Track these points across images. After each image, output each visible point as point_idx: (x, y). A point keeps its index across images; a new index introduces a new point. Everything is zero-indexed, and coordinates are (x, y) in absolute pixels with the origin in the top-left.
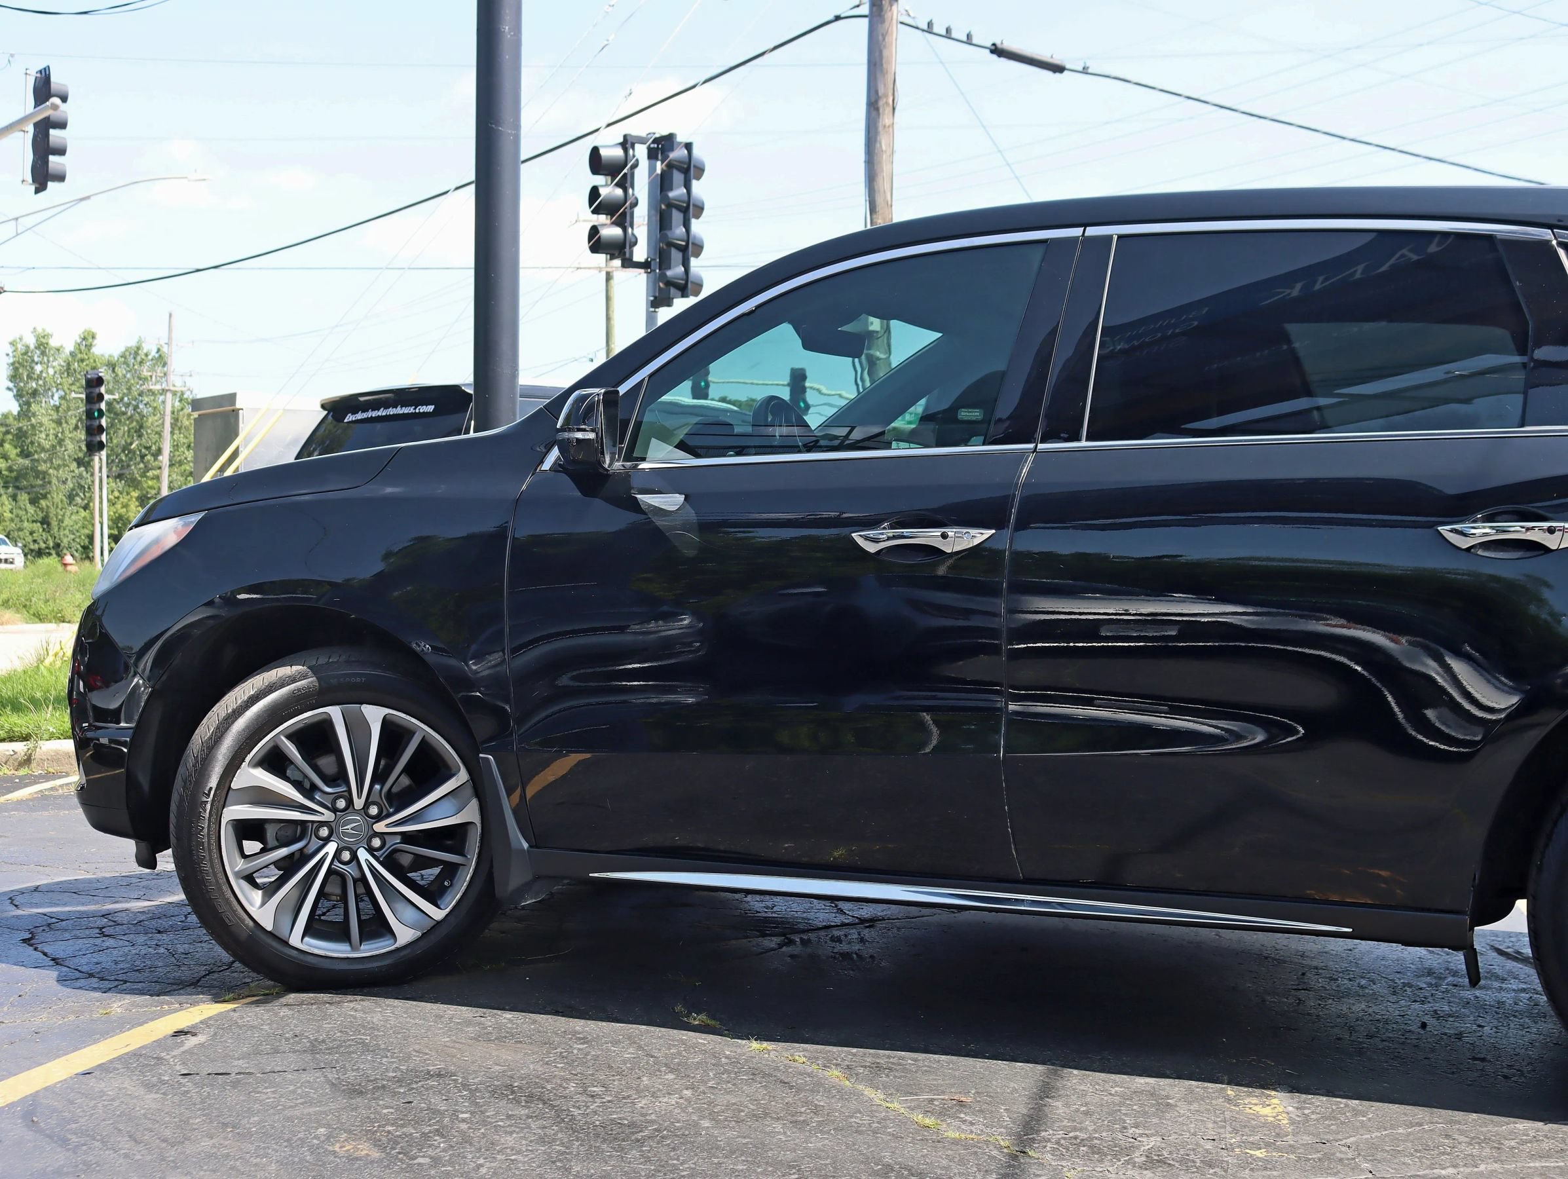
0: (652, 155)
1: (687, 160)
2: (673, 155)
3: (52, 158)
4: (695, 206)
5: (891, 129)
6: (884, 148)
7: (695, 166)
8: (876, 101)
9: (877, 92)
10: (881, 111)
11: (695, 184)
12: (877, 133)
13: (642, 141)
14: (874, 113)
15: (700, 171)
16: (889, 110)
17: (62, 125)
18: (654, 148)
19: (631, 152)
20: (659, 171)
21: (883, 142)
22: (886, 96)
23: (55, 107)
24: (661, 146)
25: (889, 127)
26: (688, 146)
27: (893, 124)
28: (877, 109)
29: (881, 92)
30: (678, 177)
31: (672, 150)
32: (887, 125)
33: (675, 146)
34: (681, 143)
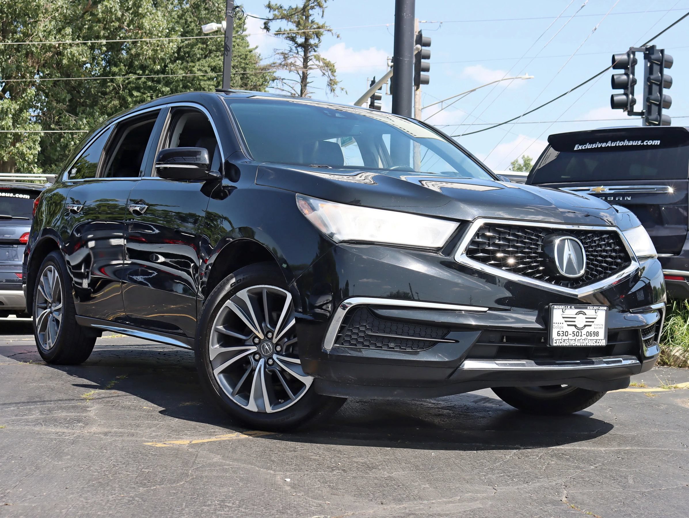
0: (645, 57)
1: (661, 59)
2: (654, 57)
3: (422, 73)
4: (666, 81)
7: (666, 61)
11: (665, 71)
13: (639, 50)
15: (669, 64)
17: (427, 57)
18: (646, 53)
19: (632, 56)
20: (649, 65)
24: (649, 52)
26: (662, 51)
30: (656, 68)
31: (653, 54)
33: (655, 52)
34: (658, 50)
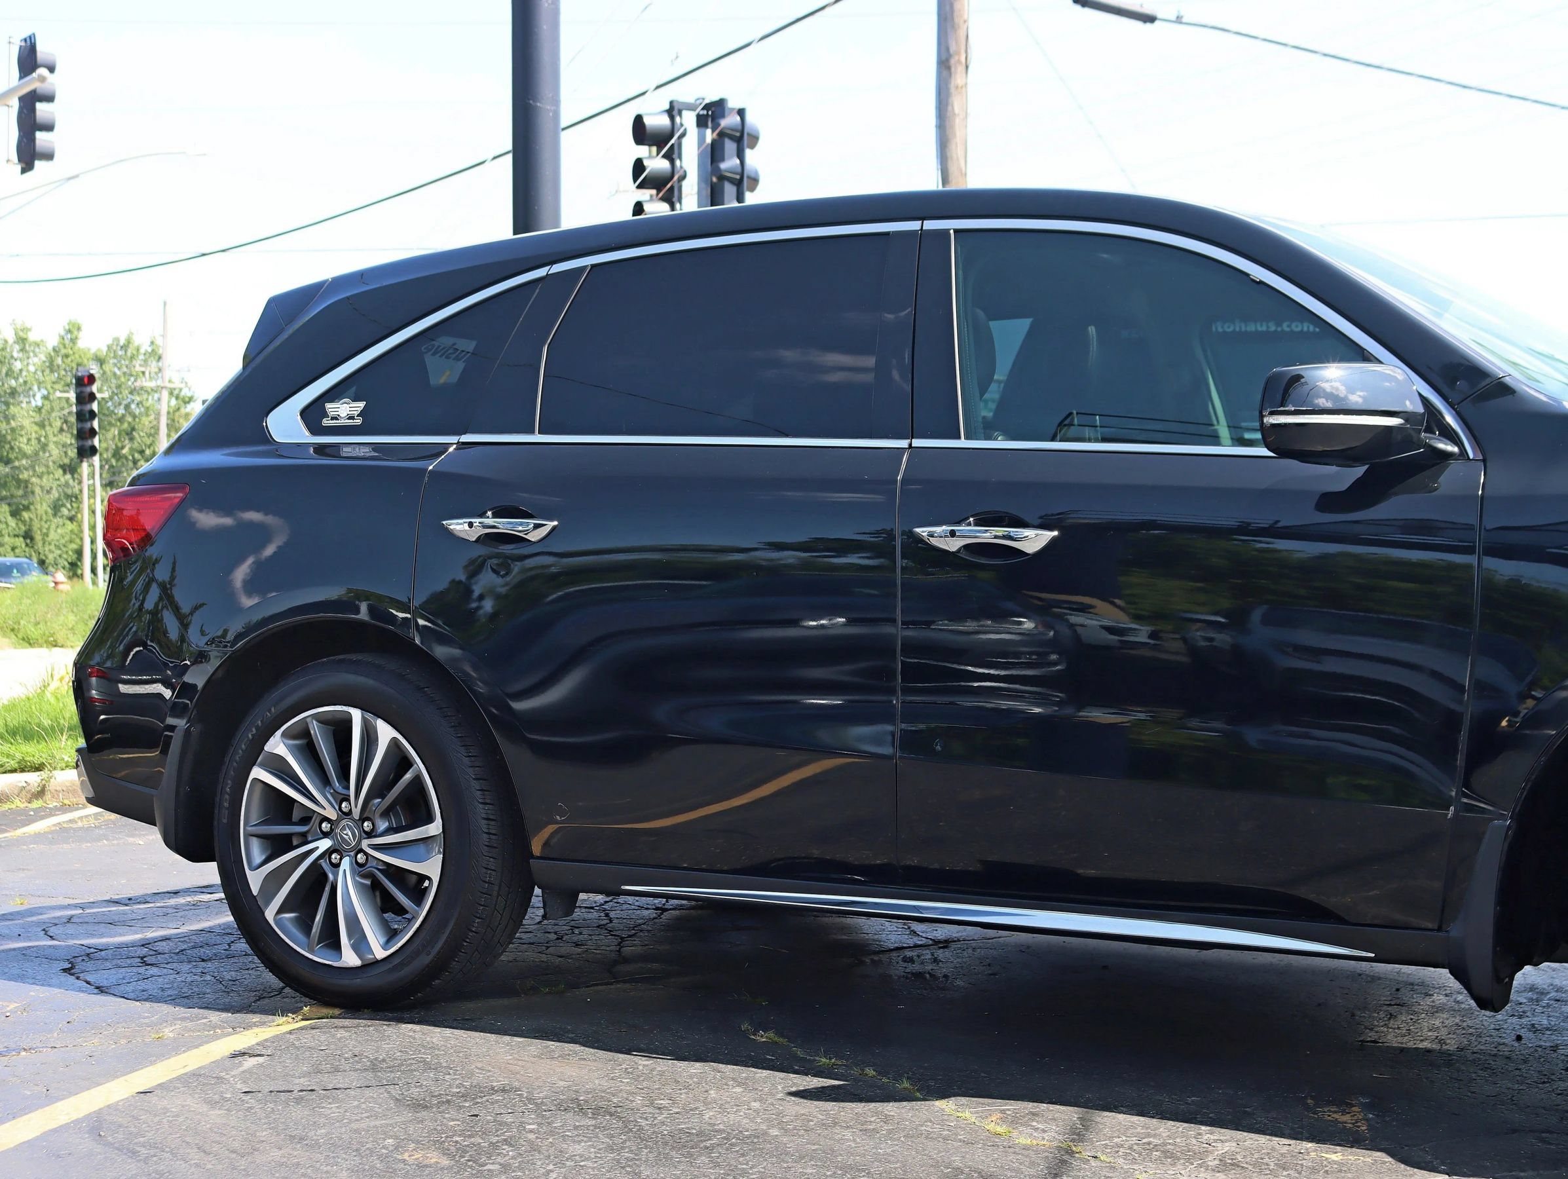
0: (701, 122)
1: (740, 128)
2: (724, 123)
3: (39, 135)
4: (749, 177)
5: (964, 89)
6: (957, 110)
7: (748, 134)
8: (948, 60)
9: (948, 49)
10: (953, 69)
11: (748, 153)
12: (948, 95)
13: (691, 107)
14: (945, 73)
15: (754, 140)
16: (961, 69)
17: (49, 98)
18: (703, 115)
19: (678, 119)
20: (709, 136)
21: (956, 104)
22: (958, 53)
23: (42, 79)
24: (712, 113)
25: (962, 87)
27: (966, 84)
28: (949, 68)
29: (953, 49)
30: (730, 146)
31: (723, 116)
32: (960, 85)
33: (727, 112)
34: (733, 109)
